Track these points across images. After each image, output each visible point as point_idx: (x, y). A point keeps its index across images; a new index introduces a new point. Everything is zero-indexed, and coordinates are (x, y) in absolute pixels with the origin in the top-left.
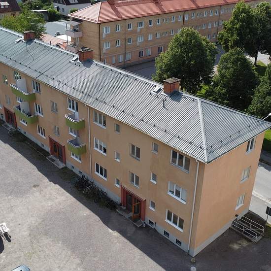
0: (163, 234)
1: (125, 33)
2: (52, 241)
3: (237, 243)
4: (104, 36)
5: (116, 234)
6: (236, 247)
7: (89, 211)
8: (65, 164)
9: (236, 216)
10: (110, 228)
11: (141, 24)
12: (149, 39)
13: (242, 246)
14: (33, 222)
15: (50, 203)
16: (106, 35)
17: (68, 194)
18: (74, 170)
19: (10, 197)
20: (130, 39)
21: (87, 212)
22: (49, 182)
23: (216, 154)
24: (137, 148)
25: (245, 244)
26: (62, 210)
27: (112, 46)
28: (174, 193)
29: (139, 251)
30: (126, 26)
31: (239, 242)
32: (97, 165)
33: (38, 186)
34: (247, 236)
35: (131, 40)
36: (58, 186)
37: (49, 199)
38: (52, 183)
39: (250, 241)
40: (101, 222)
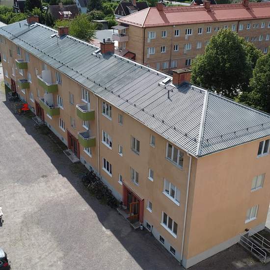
0: (158, 239)
1: (171, 40)
2: (42, 231)
3: (242, 261)
4: (149, 41)
5: (108, 232)
6: (239, 265)
7: (89, 207)
8: (79, 159)
9: (247, 230)
10: (104, 226)
11: (189, 31)
12: (198, 48)
13: (247, 265)
14: (30, 210)
15: (52, 194)
16: (151, 40)
17: (73, 188)
18: (86, 165)
19: (16, 184)
20: (177, 46)
21: (86, 208)
22: (58, 174)
23: (211, 149)
24: (137, 140)
25: (251, 263)
26: (62, 202)
27: (157, 52)
28: (170, 193)
29: (128, 254)
30: (173, 32)
31: (245, 260)
32: (105, 160)
33: (46, 176)
34: (255, 255)
35: (178, 48)
36: (65, 179)
37: (53, 190)
38: (60, 175)
39: (258, 261)
40: (97, 218)
